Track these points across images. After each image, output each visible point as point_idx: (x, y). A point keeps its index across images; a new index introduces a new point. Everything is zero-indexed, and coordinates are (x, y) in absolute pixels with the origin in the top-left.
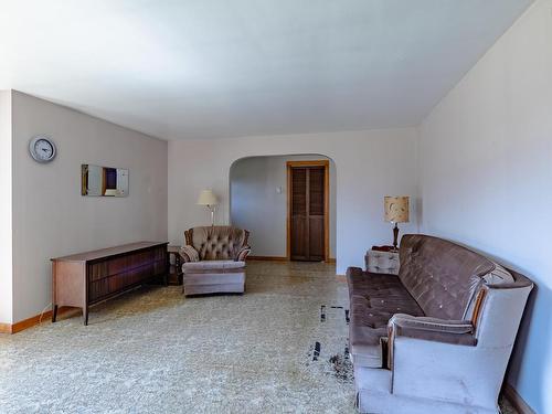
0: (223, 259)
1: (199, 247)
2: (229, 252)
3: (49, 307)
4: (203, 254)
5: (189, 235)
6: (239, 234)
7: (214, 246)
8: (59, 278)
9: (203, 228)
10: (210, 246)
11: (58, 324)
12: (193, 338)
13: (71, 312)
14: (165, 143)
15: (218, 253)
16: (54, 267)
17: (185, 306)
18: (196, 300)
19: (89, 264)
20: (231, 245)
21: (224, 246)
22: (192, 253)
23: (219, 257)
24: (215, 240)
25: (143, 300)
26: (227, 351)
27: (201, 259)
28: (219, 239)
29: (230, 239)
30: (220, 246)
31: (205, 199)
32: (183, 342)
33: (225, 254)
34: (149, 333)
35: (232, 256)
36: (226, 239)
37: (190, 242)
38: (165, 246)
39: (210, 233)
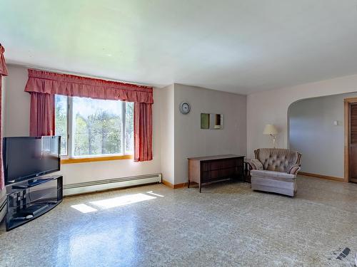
0: (280, 171)
1: (264, 161)
2: (285, 167)
3: (186, 181)
4: (266, 166)
5: (257, 153)
6: (293, 155)
7: (274, 161)
8: (191, 168)
9: (267, 149)
10: (271, 162)
11: (190, 189)
12: (250, 214)
13: (196, 185)
14: (245, 97)
15: (276, 166)
16: (189, 162)
17: (251, 195)
18: (258, 194)
19: (202, 163)
20: (287, 162)
21: (281, 162)
22: (258, 164)
23: (277, 169)
24: (275, 158)
25: (229, 187)
26: (268, 228)
27: (264, 169)
28: (278, 157)
29: (286, 158)
30: (279, 162)
31: (269, 130)
32: (244, 215)
33: (282, 168)
34: (227, 205)
35: (287, 170)
36: (283, 158)
37: (258, 157)
38: (242, 158)
39: (272, 153)
